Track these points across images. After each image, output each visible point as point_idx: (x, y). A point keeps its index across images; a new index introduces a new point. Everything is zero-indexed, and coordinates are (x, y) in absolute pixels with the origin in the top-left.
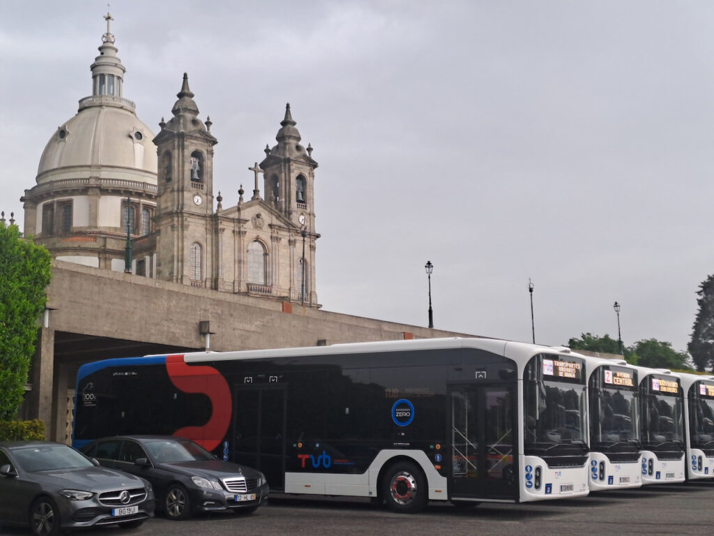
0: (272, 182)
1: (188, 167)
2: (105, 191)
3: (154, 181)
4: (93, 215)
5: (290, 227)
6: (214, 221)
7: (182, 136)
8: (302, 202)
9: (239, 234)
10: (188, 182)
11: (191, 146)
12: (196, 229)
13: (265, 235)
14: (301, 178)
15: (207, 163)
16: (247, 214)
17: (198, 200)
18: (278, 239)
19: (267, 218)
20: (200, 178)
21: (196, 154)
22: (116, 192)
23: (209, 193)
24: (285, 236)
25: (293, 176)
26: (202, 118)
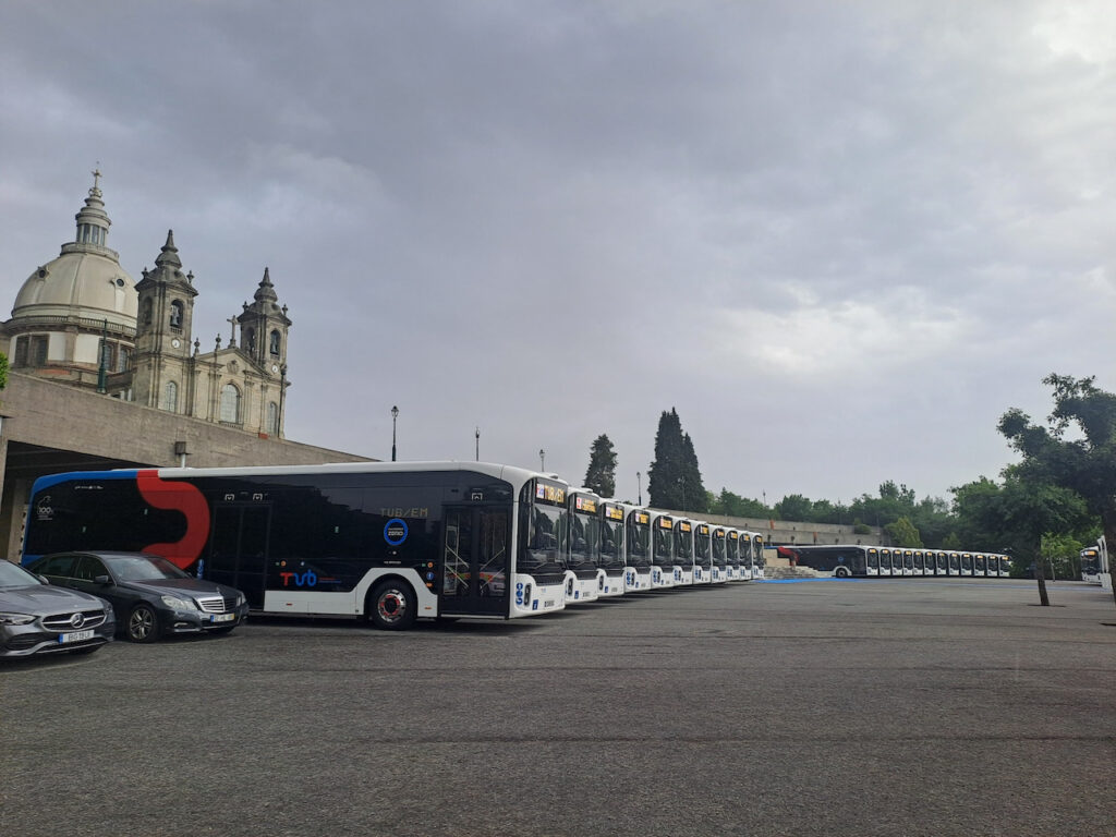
0: (249, 335)
1: (168, 314)
2: (83, 330)
3: (133, 324)
4: (70, 350)
5: (264, 375)
6: (191, 364)
7: (163, 286)
8: (276, 353)
9: (215, 377)
10: (167, 326)
11: (172, 295)
12: (173, 370)
13: (240, 379)
14: (275, 333)
15: (187, 312)
16: (222, 360)
17: (176, 343)
18: (251, 384)
19: (242, 364)
20: (179, 324)
21: (176, 303)
22: (94, 331)
23: (187, 339)
24: (258, 382)
25: (269, 331)
26: (184, 271)
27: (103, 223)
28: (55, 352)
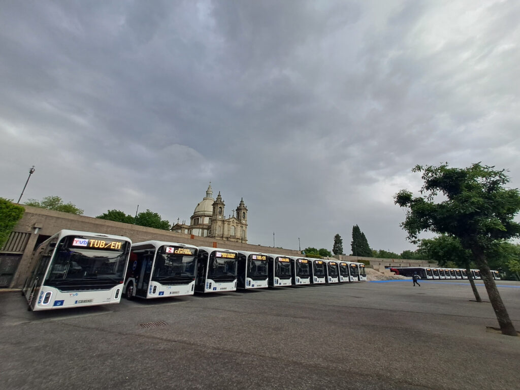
0: (238, 214)
1: (218, 210)
2: (206, 216)
3: (212, 213)
4: (203, 221)
5: (241, 223)
6: (223, 221)
7: (217, 204)
8: (244, 218)
9: (229, 224)
10: (218, 213)
11: (219, 206)
12: (219, 223)
13: (235, 225)
14: (244, 213)
15: (223, 210)
16: (231, 220)
17: (220, 217)
18: (238, 226)
19: (235, 221)
20: (221, 213)
21: (220, 208)
22: (208, 216)
23: (223, 216)
24: (239, 225)
25: (242, 212)
26: (222, 200)
27: (211, 193)
28: (200, 221)
